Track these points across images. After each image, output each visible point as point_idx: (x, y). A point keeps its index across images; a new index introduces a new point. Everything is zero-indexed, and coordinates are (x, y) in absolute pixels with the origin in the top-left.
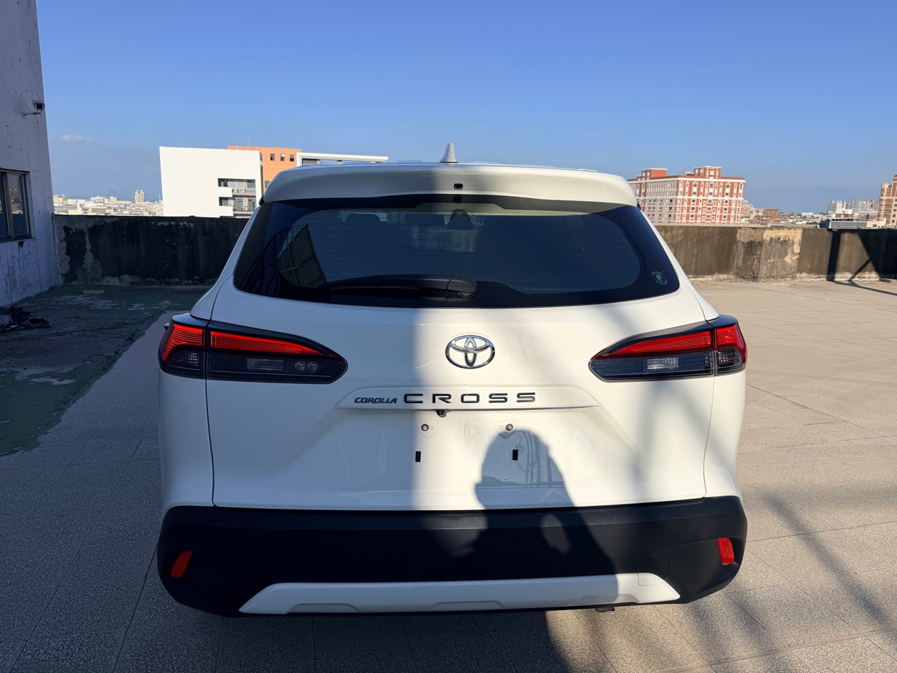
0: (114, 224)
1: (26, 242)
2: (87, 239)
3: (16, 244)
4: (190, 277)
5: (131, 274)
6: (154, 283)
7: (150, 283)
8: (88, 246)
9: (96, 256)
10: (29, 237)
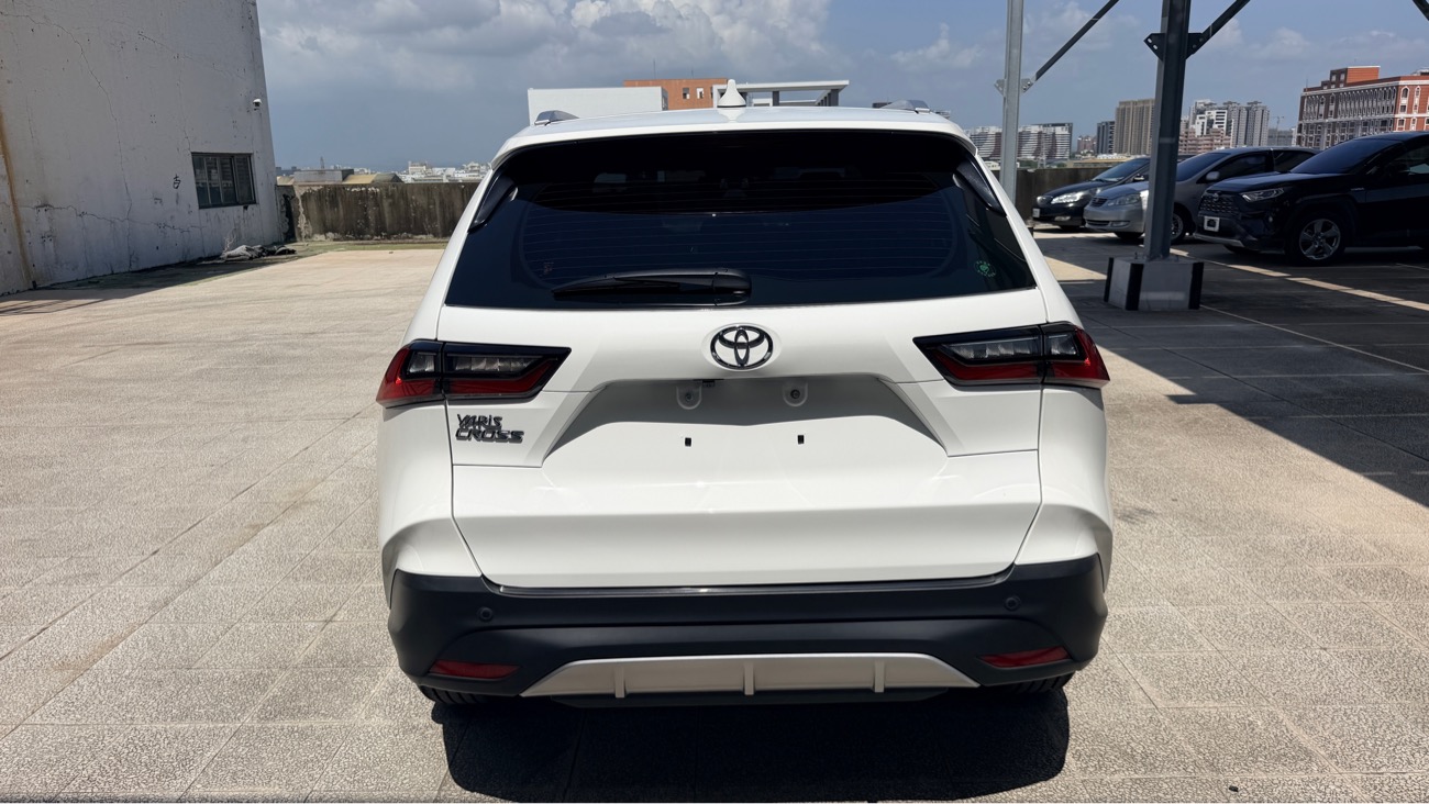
0: (319, 191)
1: (250, 207)
2: (300, 204)
3: (242, 207)
4: (378, 233)
5: (333, 232)
6: (351, 239)
7: (348, 239)
8: (302, 210)
9: (308, 218)
10: (255, 202)
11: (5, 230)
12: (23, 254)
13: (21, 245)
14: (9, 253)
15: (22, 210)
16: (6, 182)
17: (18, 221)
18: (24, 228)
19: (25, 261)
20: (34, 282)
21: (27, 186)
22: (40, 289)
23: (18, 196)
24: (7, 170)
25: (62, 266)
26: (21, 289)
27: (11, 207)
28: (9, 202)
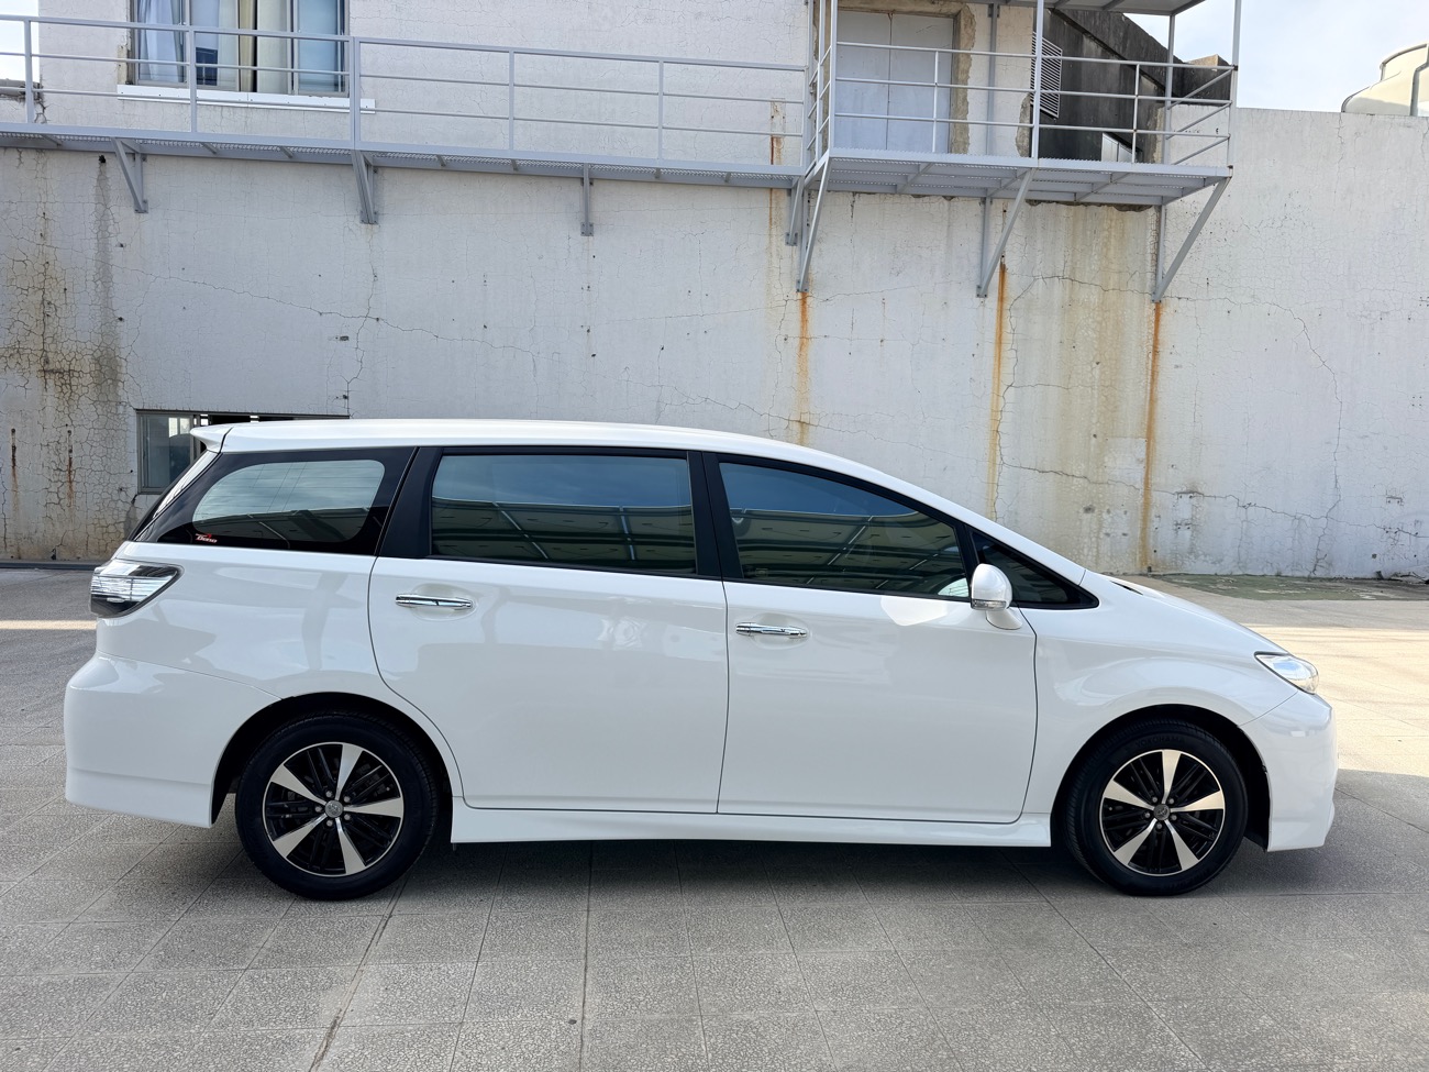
11: (1126, 513)
12: (1144, 538)
13: (1144, 529)
14: (1124, 535)
15: (1156, 496)
16: (1143, 465)
17: (1147, 505)
18: (1153, 512)
19: (1144, 547)
20: (1150, 569)
21: (1171, 470)
22: (1153, 576)
23: (1154, 480)
24: (1148, 454)
25: (1196, 557)
26: (1130, 572)
27: (1141, 491)
28: (1140, 485)
